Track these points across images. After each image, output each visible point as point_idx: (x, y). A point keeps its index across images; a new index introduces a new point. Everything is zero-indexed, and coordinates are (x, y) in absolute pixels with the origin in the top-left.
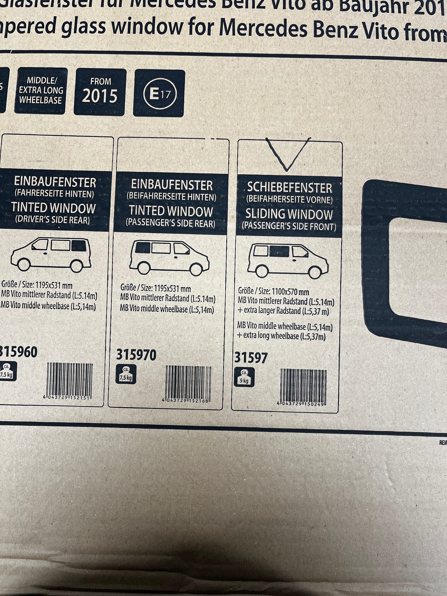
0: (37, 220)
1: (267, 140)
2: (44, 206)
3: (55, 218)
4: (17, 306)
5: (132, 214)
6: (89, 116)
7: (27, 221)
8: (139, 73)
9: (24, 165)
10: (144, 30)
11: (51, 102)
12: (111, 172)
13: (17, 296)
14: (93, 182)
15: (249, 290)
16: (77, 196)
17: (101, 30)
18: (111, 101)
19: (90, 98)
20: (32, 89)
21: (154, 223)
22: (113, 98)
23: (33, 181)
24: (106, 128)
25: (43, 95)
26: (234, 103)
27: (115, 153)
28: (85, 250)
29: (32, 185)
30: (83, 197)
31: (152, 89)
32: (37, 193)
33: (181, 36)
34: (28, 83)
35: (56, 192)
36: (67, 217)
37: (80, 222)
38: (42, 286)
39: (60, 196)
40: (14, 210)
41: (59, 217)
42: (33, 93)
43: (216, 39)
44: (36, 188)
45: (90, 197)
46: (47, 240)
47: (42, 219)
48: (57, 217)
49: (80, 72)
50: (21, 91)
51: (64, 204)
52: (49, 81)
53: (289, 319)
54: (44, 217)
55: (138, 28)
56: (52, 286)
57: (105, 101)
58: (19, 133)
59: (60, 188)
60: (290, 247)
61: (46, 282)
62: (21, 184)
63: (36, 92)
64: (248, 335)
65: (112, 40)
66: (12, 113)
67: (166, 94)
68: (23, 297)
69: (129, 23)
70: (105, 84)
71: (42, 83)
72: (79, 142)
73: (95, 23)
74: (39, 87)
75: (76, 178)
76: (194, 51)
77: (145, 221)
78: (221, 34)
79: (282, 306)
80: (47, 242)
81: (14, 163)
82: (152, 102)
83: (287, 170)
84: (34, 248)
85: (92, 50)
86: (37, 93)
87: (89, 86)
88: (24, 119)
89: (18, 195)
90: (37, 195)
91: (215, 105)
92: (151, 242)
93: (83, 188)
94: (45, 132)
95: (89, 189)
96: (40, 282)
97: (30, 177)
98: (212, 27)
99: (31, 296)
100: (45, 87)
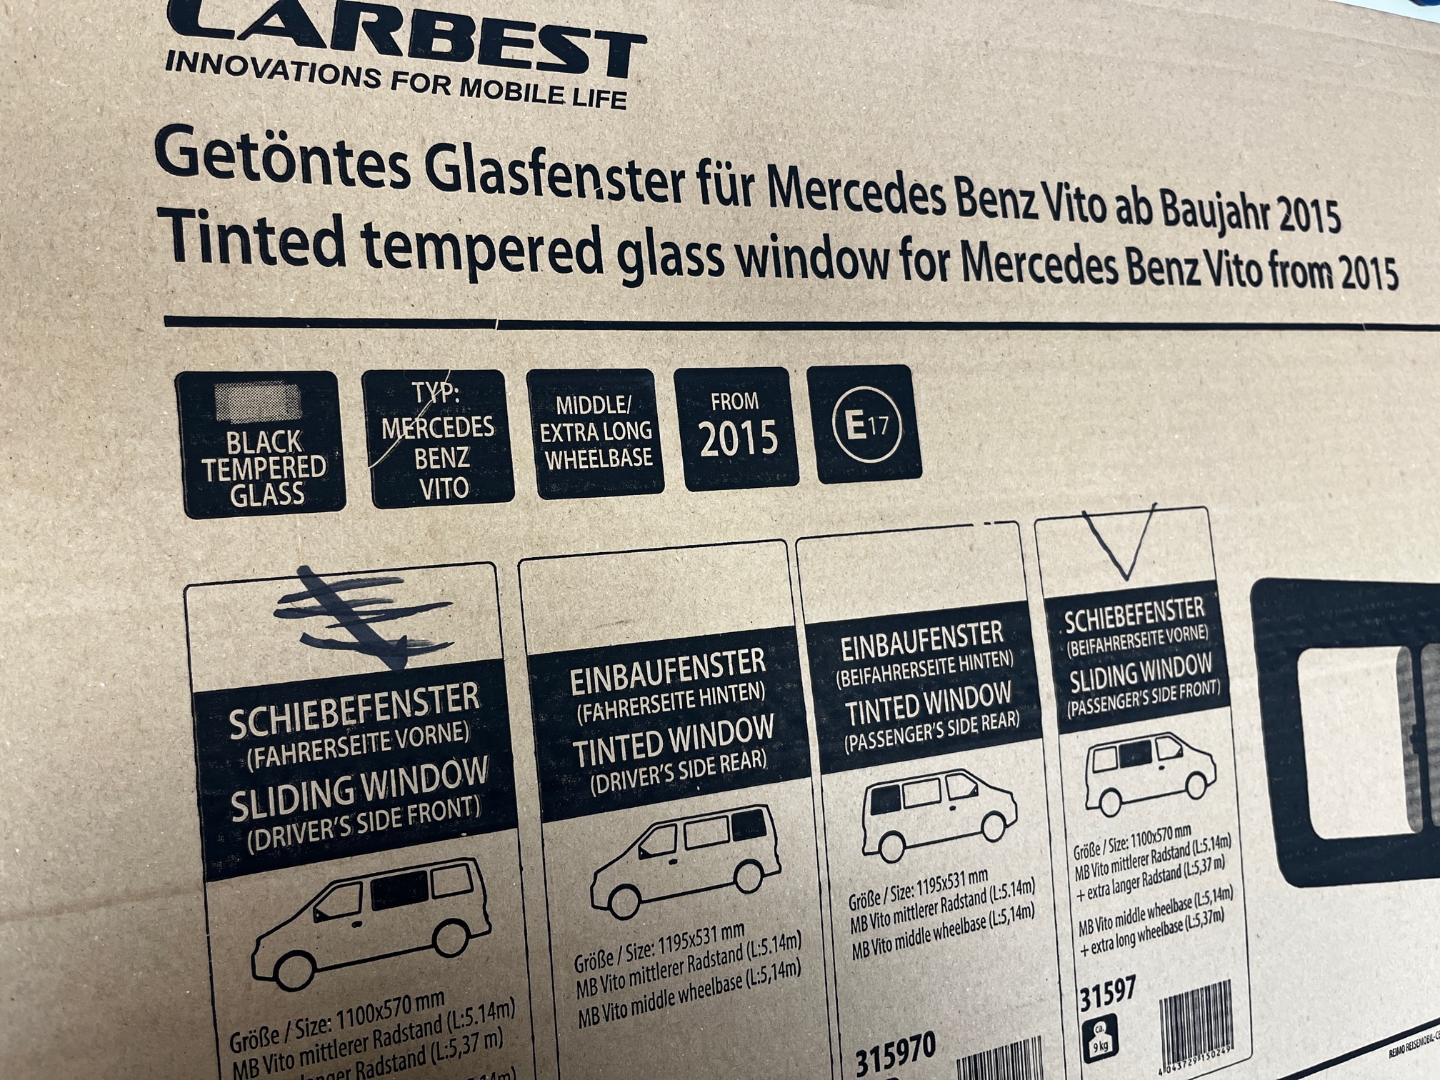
0: (645, 780)
1: (1085, 516)
2: (654, 738)
3: (686, 767)
4: (619, 1015)
5: (853, 724)
6: (722, 491)
7: (620, 788)
8: (815, 375)
9: (588, 638)
10: (810, 270)
11: (627, 463)
12: (794, 628)
13: (616, 989)
14: (758, 656)
15: (1091, 850)
16: (727, 700)
17: (715, 267)
18: (765, 451)
19: (716, 445)
20: (572, 429)
21: (901, 737)
22: (769, 443)
23: (616, 677)
24: (765, 518)
25: (605, 446)
26: (1015, 437)
27: (795, 580)
28: (764, 833)
29: (618, 688)
30: (742, 699)
31: (849, 414)
32: (632, 707)
33: (890, 282)
34: (559, 413)
35: (676, 698)
36: (713, 758)
37: (746, 766)
38: (674, 947)
39: (689, 706)
40: (582, 765)
41: (695, 761)
42: (578, 440)
43: (959, 291)
44: (627, 694)
45: (758, 696)
46: (674, 828)
47: (656, 775)
48: (690, 762)
49: (684, 378)
50: (546, 437)
51: (703, 726)
52: (614, 407)
53: (1164, 893)
54: (659, 769)
55: (796, 262)
56: (697, 941)
57: (752, 452)
58: (563, 554)
59: (686, 686)
60: (1152, 740)
61: (684, 934)
62: (590, 691)
63: (586, 438)
64: (1099, 946)
65: (745, 293)
66: (533, 499)
67: (880, 424)
68: (631, 985)
69: (775, 249)
70: (747, 408)
71: (596, 412)
72: (710, 561)
73: (697, 246)
74: (592, 425)
75: (718, 654)
76: (921, 319)
77: (883, 736)
78: (967, 279)
79: (1151, 869)
80: (674, 831)
81: (561, 635)
82: (854, 445)
83: (1127, 578)
84: (644, 855)
85: (701, 320)
86: (589, 439)
87: (709, 414)
88: (567, 513)
89: (586, 721)
90: (633, 714)
91: (980, 445)
92: (900, 784)
93: (738, 678)
94: (625, 544)
95: (752, 678)
96: (669, 938)
97: (607, 668)
98: (947, 261)
99: (651, 978)
100: (605, 424)
